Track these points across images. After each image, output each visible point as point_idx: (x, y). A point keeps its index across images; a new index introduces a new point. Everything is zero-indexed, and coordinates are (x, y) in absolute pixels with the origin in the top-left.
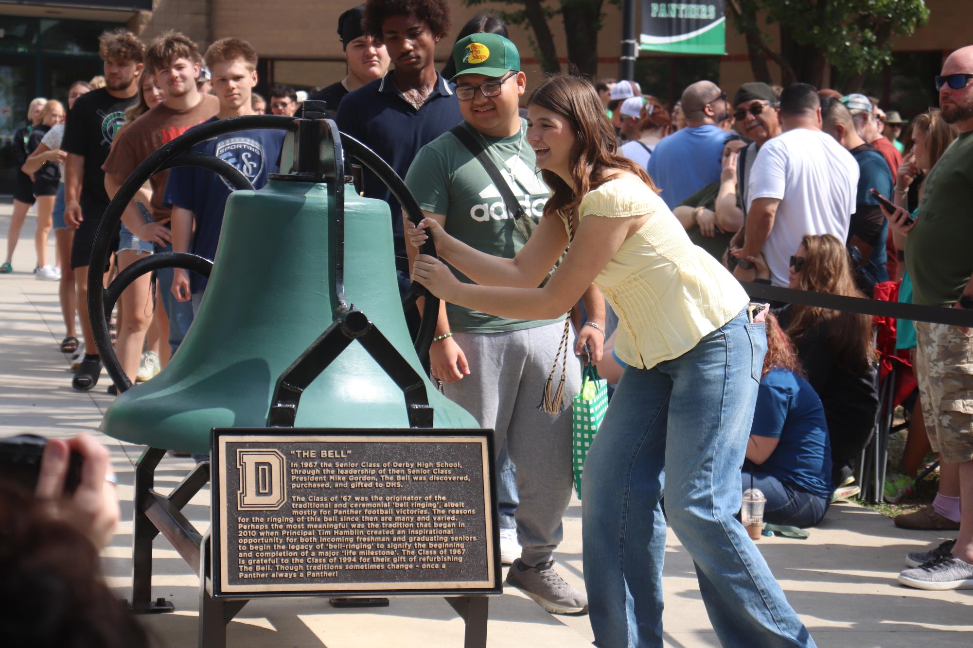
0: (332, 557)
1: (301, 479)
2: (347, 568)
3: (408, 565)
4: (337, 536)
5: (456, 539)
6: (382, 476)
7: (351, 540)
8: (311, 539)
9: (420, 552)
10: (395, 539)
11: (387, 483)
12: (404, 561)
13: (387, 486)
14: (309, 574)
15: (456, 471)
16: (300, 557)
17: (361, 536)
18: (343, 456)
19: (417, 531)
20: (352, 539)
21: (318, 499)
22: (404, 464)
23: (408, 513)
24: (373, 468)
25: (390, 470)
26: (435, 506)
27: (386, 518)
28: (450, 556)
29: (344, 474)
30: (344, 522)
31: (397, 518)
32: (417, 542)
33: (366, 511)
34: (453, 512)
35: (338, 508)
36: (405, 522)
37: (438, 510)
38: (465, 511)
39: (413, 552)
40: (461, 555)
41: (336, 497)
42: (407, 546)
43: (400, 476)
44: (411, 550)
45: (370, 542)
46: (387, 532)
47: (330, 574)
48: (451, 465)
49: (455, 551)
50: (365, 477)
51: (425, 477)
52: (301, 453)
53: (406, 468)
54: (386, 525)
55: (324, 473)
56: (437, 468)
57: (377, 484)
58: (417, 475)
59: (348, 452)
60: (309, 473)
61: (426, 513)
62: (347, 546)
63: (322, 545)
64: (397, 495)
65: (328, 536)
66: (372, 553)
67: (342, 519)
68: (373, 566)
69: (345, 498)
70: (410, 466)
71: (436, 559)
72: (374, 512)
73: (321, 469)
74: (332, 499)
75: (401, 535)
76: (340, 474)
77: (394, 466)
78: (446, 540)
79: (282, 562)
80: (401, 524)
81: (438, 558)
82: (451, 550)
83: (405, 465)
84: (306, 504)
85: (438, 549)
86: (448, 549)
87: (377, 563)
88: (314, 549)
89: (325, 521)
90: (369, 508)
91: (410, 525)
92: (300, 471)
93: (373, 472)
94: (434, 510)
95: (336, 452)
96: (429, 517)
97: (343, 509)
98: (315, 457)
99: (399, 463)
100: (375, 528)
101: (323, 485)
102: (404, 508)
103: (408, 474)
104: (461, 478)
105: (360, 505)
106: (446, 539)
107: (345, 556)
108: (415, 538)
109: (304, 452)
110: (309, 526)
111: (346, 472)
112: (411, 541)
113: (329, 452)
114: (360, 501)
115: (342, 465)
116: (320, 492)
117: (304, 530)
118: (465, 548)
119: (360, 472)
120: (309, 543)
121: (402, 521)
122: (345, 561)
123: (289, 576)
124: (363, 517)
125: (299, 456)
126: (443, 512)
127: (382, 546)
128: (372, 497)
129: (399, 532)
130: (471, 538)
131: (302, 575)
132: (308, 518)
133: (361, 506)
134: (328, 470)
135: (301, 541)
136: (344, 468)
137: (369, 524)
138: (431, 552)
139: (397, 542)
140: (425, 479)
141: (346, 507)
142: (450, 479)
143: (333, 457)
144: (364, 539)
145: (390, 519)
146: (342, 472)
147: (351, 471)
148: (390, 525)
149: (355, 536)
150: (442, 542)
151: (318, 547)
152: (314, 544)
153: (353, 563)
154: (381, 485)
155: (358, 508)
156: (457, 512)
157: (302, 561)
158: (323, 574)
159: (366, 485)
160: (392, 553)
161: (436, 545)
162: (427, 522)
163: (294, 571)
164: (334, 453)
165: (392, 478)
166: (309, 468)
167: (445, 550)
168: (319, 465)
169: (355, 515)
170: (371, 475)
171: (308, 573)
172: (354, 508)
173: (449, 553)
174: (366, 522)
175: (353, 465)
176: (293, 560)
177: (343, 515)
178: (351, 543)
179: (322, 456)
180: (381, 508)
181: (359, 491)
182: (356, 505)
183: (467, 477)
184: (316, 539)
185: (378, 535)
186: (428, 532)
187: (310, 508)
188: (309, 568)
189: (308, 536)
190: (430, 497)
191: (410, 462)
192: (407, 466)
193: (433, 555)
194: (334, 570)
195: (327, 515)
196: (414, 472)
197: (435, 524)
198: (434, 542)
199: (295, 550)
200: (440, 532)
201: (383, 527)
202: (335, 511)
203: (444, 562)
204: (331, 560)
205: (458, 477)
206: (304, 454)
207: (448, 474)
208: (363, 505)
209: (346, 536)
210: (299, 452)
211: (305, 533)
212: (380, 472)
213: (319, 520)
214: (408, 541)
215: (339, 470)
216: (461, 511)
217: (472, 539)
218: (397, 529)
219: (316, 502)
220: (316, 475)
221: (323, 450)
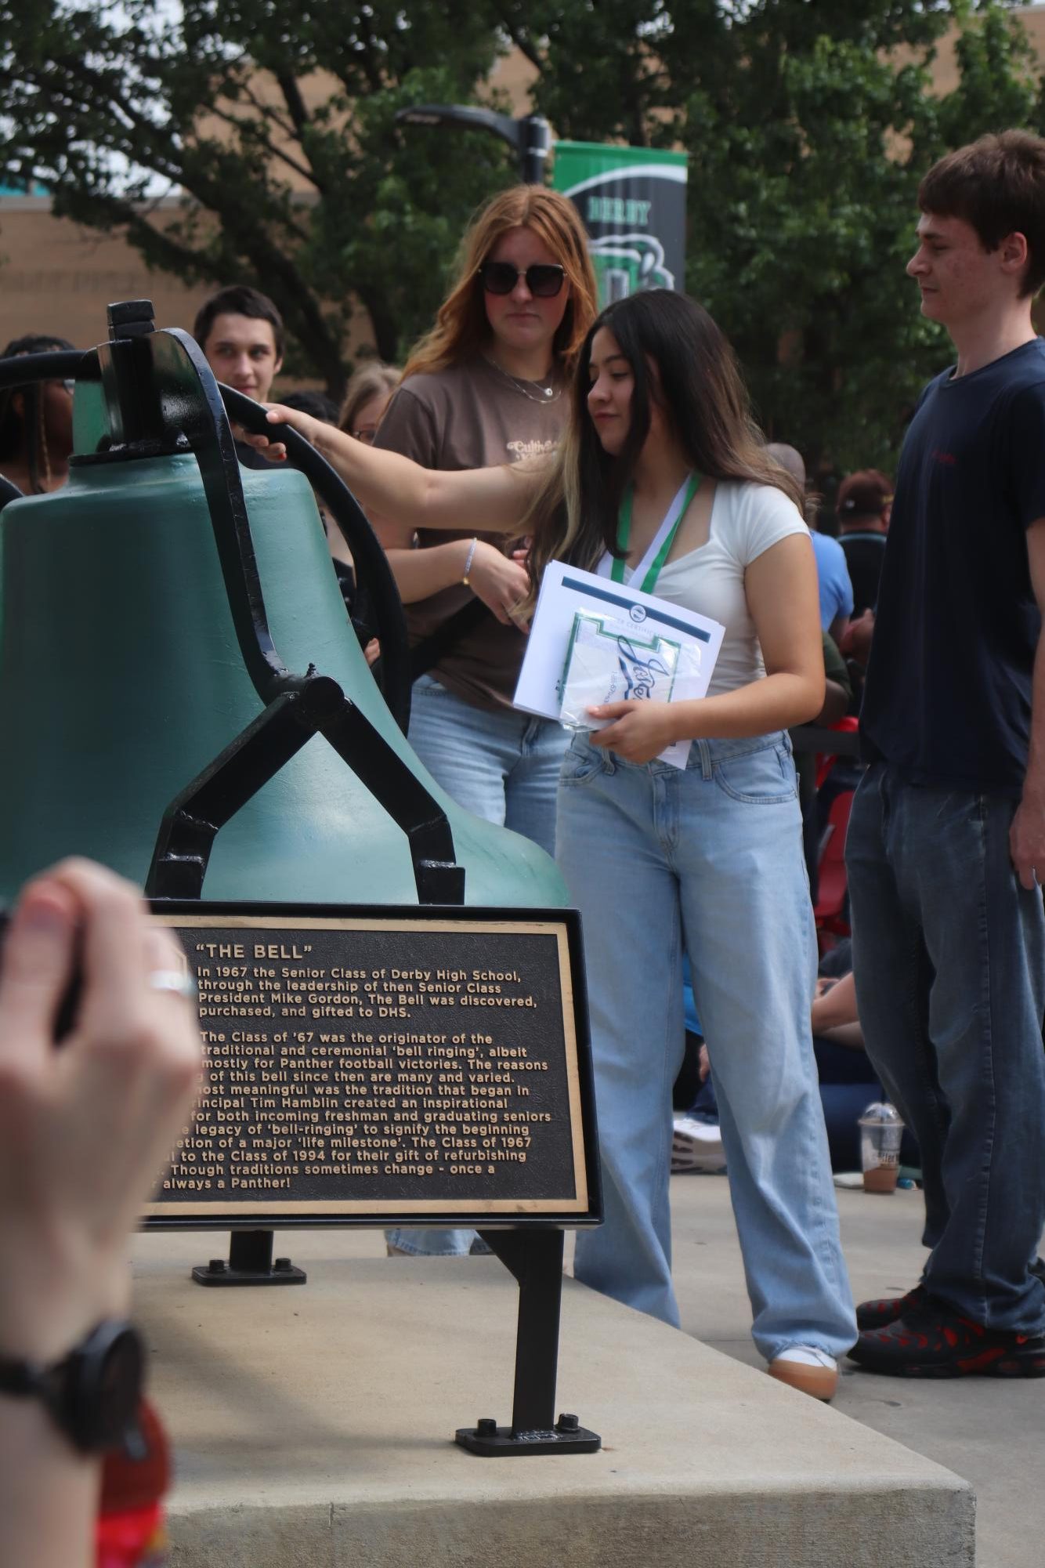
0: (280, 1150)
1: (217, 998)
2: (308, 1172)
3: (423, 1167)
4: (287, 1109)
5: (514, 1117)
6: (372, 996)
7: (315, 1117)
8: (238, 1114)
9: (447, 1142)
10: (397, 1117)
11: (381, 1009)
12: (417, 1159)
13: (381, 1015)
14: (235, 1182)
15: (509, 989)
16: (217, 1149)
17: (333, 1109)
18: (295, 956)
19: (438, 1102)
20: (317, 1115)
21: (250, 1038)
22: (411, 973)
23: (422, 1067)
24: (352, 980)
25: (385, 985)
26: (472, 1055)
27: (381, 1076)
28: (503, 1150)
29: (299, 992)
30: (300, 1083)
31: (402, 1076)
32: (439, 1122)
33: (342, 1061)
34: (506, 1065)
35: (288, 1056)
36: (417, 1084)
37: (478, 1062)
38: (529, 1065)
39: (432, 1143)
40: (523, 1149)
41: (285, 1035)
42: (421, 1130)
43: (404, 996)
44: (428, 1138)
45: (351, 1123)
46: (383, 1103)
47: (275, 1184)
48: (500, 976)
49: (511, 1142)
50: (339, 997)
51: (451, 999)
52: (217, 950)
53: (415, 981)
54: (381, 1089)
55: (262, 988)
56: (475, 981)
57: (361, 1010)
58: (436, 994)
59: (306, 947)
60: (233, 988)
61: (455, 1065)
62: (307, 1128)
63: (259, 1126)
64: (400, 1032)
65: (268, 1110)
66: (355, 1143)
67: (296, 1076)
68: (357, 1168)
69: (301, 1037)
70: (424, 977)
71: (477, 1156)
72: (357, 1064)
73: (255, 980)
74: (277, 1038)
75: (410, 1110)
76: (292, 991)
77: (394, 977)
78: (495, 1120)
79: (184, 1160)
80: (408, 1088)
81: (480, 1153)
82: (504, 1139)
83: (414, 975)
84: (227, 1048)
85: (478, 1137)
86: (499, 1136)
87: (364, 1163)
88: (245, 1134)
89: (264, 1079)
90: (347, 1057)
91: (427, 1089)
92: (215, 984)
93: (354, 987)
94: (471, 1062)
95: (282, 947)
96: (461, 1075)
97: (297, 1057)
98: (242, 956)
99: (401, 971)
100: (360, 1096)
101: (258, 1011)
102: (413, 1057)
103: (421, 993)
104: (520, 1002)
105: (330, 1050)
106: (494, 1118)
107: (303, 1148)
108: (435, 1115)
109: (221, 947)
110: (234, 1089)
111: (303, 987)
112: (428, 1120)
113: (270, 947)
114: (330, 1043)
115: (294, 973)
116: (253, 1024)
117: (224, 1097)
118: (530, 1135)
119: (329, 987)
120: (235, 1122)
121: (410, 1083)
122: (304, 1157)
123: (196, 1185)
124: (337, 1075)
125: (212, 956)
126: (488, 1065)
127: (374, 1129)
128: (353, 1036)
129: (405, 1104)
130: (541, 1115)
131: (221, 1184)
132: (232, 1074)
133: (332, 1052)
134: (267, 983)
135: (219, 1119)
136: (299, 979)
137: (347, 1088)
138: (466, 1141)
139: (402, 1123)
140: (452, 1003)
141: (303, 1053)
142: (499, 1003)
143: (277, 957)
144: (340, 1117)
145: (388, 1077)
146: (295, 986)
147: (312, 986)
148: (388, 1090)
149: (321, 1110)
150: (486, 1123)
151: (251, 1130)
152: (245, 1124)
153: (318, 1161)
154: (369, 1013)
155: (327, 1057)
156: (515, 1066)
157: (221, 1156)
158: (262, 1183)
159: (340, 1012)
160: (394, 1143)
161: (475, 1130)
162: (457, 1084)
163: (206, 1177)
164: (279, 949)
165: (389, 1000)
166: (231, 978)
167: (494, 1140)
168: (250, 973)
169: (321, 1070)
170: (349, 993)
171: (233, 1180)
172: (320, 1057)
173: (499, 1145)
174: (342, 1084)
175: (315, 973)
176: (204, 1154)
177: (298, 1070)
178: (315, 1124)
179: (257, 956)
180: (371, 1055)
181: (330, 1024)
182: (323, 1051)
183: (530, 1000)
184: (247, 1115)
185: (366, 1109)
186: (460, 1104)
187: (235, 1056)
188: (235, 1170)
189: (232, 1109)
190: (463, 1036)
191: (422, 970)
192: (417, 977)
193: (471, 1149)
194: (283, 1176)
195: (268, 1070)
196: (431, 988)
197: (473, 1088)
198: (471, 1123)
199: (208, 1136)
200: (483, 1104)
201: (376, 1093)
202: (284, 1062)
203: (491, 1162)
204: (277, 1157)
205: (513, 1000)
206: (222, 951)
207: (495, 995)
208: (337, 1051)
209: (304, 1109)
210: (212, 946)
211: (227, 1104)
212: (367, 987)
213: (253, 1079)
214: (422, 1120)
215: (288, 982)
216: (521, 1064)
217: (544, 1117)
218: (400, 1098)
219: (247, 1044)
220: (246, 992)
221: (258, 944)
